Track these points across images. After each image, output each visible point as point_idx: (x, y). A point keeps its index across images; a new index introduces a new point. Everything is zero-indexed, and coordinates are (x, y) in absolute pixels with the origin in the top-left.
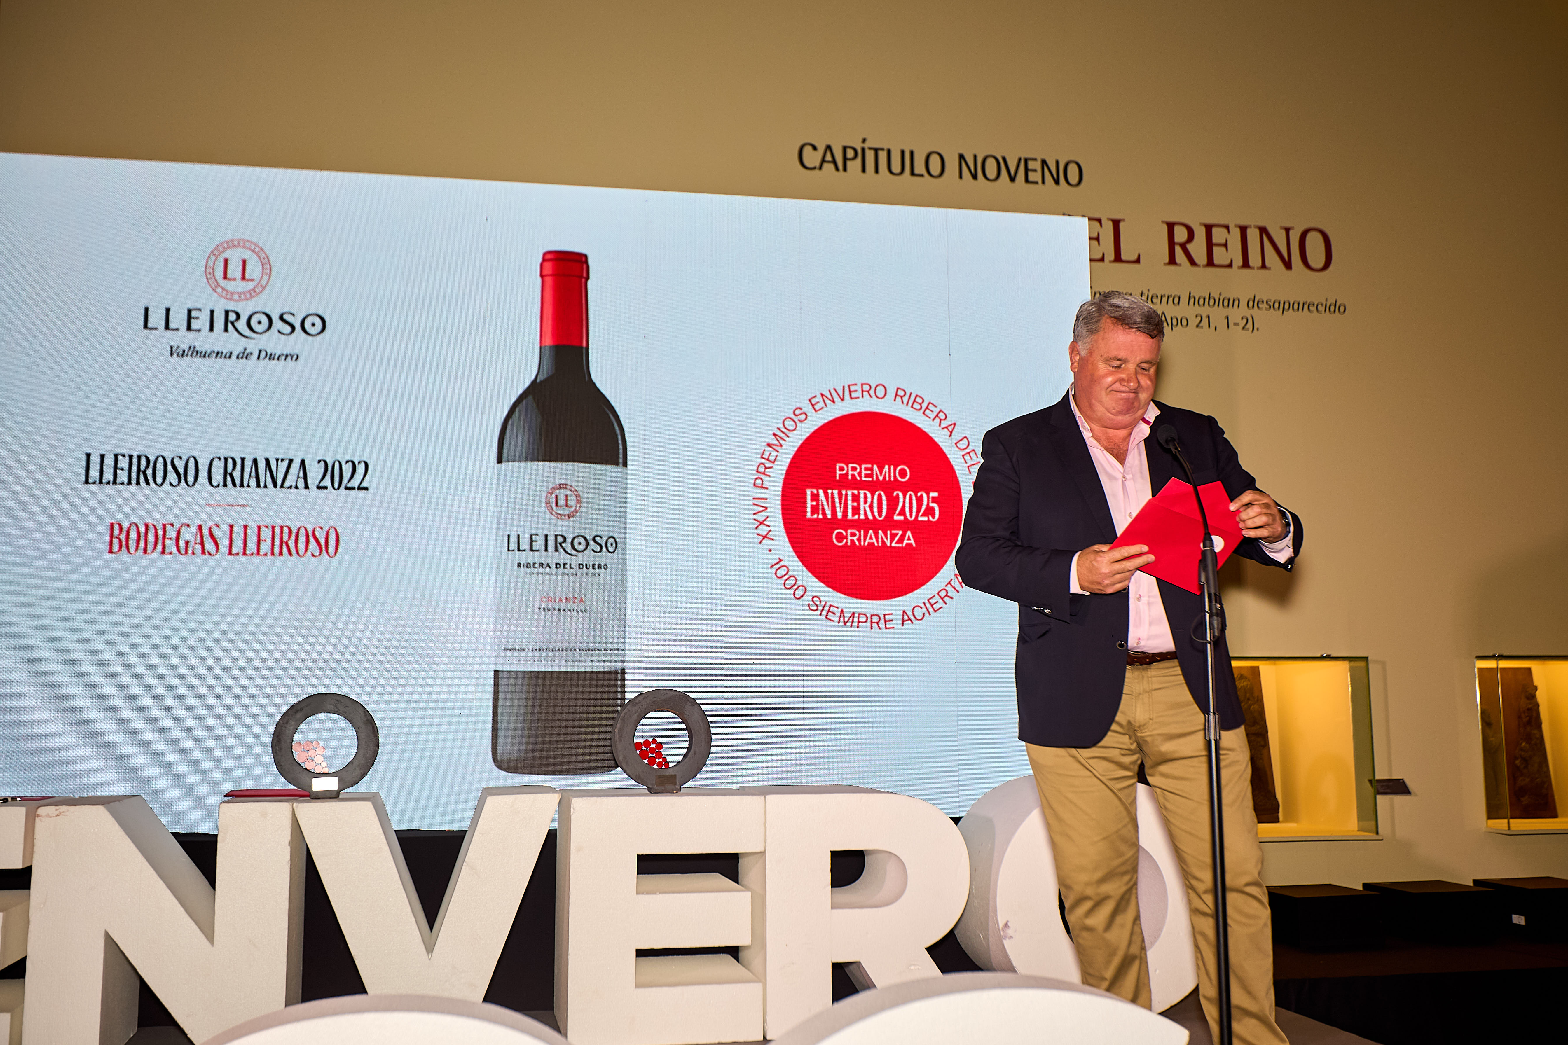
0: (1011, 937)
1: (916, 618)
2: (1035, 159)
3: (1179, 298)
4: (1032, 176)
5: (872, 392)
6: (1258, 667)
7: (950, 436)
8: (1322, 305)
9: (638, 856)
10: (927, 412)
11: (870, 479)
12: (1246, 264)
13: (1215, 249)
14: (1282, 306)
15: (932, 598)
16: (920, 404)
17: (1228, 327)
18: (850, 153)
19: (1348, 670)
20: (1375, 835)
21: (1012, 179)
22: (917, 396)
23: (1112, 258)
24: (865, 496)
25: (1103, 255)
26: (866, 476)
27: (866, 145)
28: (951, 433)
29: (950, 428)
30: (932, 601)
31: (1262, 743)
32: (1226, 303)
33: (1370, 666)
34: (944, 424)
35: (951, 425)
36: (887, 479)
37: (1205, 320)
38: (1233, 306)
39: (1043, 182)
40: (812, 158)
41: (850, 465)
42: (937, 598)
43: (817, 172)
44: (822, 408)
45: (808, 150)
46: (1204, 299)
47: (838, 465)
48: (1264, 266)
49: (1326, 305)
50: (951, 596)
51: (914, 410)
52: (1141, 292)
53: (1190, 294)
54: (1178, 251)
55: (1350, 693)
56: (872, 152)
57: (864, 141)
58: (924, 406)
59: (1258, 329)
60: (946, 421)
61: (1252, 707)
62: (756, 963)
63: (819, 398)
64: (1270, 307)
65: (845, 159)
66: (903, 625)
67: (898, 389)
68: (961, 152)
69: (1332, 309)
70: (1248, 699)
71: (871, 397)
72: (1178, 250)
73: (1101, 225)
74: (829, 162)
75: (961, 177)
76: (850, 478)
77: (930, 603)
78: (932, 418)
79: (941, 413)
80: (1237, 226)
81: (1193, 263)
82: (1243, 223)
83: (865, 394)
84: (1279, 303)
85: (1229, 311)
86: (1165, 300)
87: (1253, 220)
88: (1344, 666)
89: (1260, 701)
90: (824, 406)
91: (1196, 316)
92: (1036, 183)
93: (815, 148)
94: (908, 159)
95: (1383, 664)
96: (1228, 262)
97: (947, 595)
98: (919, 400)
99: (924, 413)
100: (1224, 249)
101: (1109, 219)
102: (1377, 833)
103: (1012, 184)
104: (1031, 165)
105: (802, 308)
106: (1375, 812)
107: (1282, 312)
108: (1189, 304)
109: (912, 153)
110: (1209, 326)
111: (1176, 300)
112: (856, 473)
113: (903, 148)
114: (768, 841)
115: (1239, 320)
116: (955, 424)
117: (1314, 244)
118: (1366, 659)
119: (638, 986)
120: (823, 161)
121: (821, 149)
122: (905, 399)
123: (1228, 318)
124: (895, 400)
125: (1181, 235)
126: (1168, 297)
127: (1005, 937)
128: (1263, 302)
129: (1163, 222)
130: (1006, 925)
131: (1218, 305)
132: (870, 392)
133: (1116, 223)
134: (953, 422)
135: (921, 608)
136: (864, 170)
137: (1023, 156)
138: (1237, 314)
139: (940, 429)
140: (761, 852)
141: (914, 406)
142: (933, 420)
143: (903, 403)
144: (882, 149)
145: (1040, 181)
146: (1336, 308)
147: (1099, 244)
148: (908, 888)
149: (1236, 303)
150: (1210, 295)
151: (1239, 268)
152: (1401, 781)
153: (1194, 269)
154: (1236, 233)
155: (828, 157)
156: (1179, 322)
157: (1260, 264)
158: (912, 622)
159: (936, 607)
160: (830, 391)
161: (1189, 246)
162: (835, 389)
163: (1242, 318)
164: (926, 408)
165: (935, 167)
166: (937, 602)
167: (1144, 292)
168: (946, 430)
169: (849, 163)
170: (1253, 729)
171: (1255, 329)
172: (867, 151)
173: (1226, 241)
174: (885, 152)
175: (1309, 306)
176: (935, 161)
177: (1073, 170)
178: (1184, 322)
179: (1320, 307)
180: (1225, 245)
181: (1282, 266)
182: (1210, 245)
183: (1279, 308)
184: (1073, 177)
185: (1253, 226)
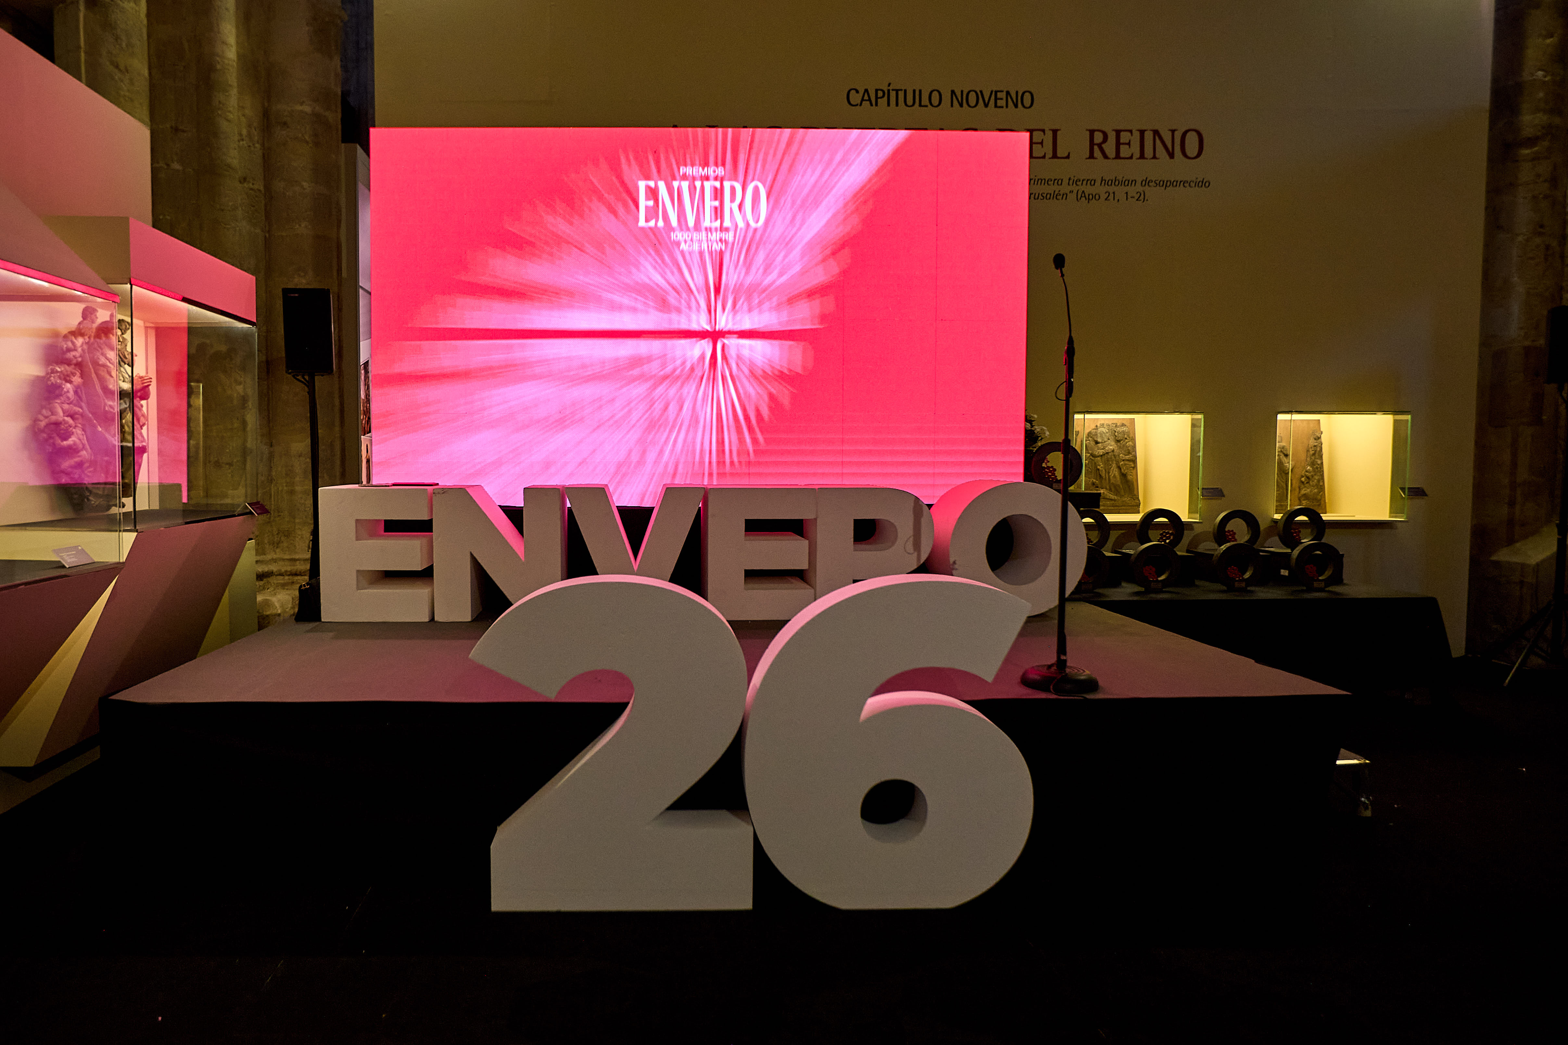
0: (957, 569)
2: (1002, 91)
3: (1095, 181)
4: (999, 103)
6: (1134, 418)
8: (1193, 182)
12: (1142, 156)
13: (1121, 146)
14: (1165, 184)
17: (1127, 199)
18: (880, 94)
19: (1190, 419)
20: (1197, 519)
21: (986, 105)
23: (1051, 155)
25: (1044, 154)
27: (891, 88)
31: (1133, 466)
32: (1127, 183)
37: (1112, 195)
38: (1131, 185)
39: (1007, 107)
40: (855, 98)
43: (857, 107)
45: (853, 92)
46: (1112, 181)
48: (1154, 157)
49: (1196, 182)
53: (1102, 177)
54: (1096, 149)
56: (894, 92)
57: (889, 85)
64: (1157, 185)
65: (877, 98)
68: (953, 89)
69: (1200, 184)
72: (1096, 147)
73: (1044, 134)
74: (866, 100)
75: (952, 106)
80: (1137, 130)
81: (1106, 157)
82: (1143, 128)
84: (1164, 182)
85: (1128, 189)
86: (1085, 182)
87: (1150, 126)
88: (1188, 416)
89: (1133, 440)
91: (1106, 193)
92: (1002, 107)
93: (857, 92)
94: (917, 95)
96: (1130, 155)
100: (1128, 146)
101: (1050, 130)
103: (986, 109)
104: (999, 95)
107: (1165, 188)
108: (1101, 184)
109: (920, 91)
110: (1114, 199)
113: (914, 88)
115: (1134, 195)
120: (863, 100)
121: (862, 92)
123: (1127, 193)
125: (1098, 137)
126: (1087, 180)
127: (953, 569)
128: (1152, 181)
129: (1087, 130)
131: (1121, 185)
133: (1055, 132)
136: (889, 105)
137: (995, 89)
138: (1132, 190)
140: (815, 520)
144: (901, 90)
145: (1004, 105)
146: (1203, 184)
147: (1042, 146)
148: (898, 541)
149: (1134, 182)
150: (1116, 178)
151: (1137, 159)
152: (1218, 487)
153: (1106, 160)
154: (1137, 135)
155: (866, 97)
156: (1094, 197)
157: (1152, 156)
161: (1103, 146)
163: (1137, 193)
165: (935, 101)
169: (879, 100)
170: (1127, 457)
171: (1146, 199)
172: (891, 91)
173: (1130, 141)
174: (903, 91)
175: (1184, 184)
176: (935, 95)
177: (1027, 97)
178: (1097, 197)
179: (1191, 183)
180: (1129, 144)
181: (1168, 157)
182: (1118, 144)
183: (1163, 185)
184: (1027, 102)
185: (1149, 129)
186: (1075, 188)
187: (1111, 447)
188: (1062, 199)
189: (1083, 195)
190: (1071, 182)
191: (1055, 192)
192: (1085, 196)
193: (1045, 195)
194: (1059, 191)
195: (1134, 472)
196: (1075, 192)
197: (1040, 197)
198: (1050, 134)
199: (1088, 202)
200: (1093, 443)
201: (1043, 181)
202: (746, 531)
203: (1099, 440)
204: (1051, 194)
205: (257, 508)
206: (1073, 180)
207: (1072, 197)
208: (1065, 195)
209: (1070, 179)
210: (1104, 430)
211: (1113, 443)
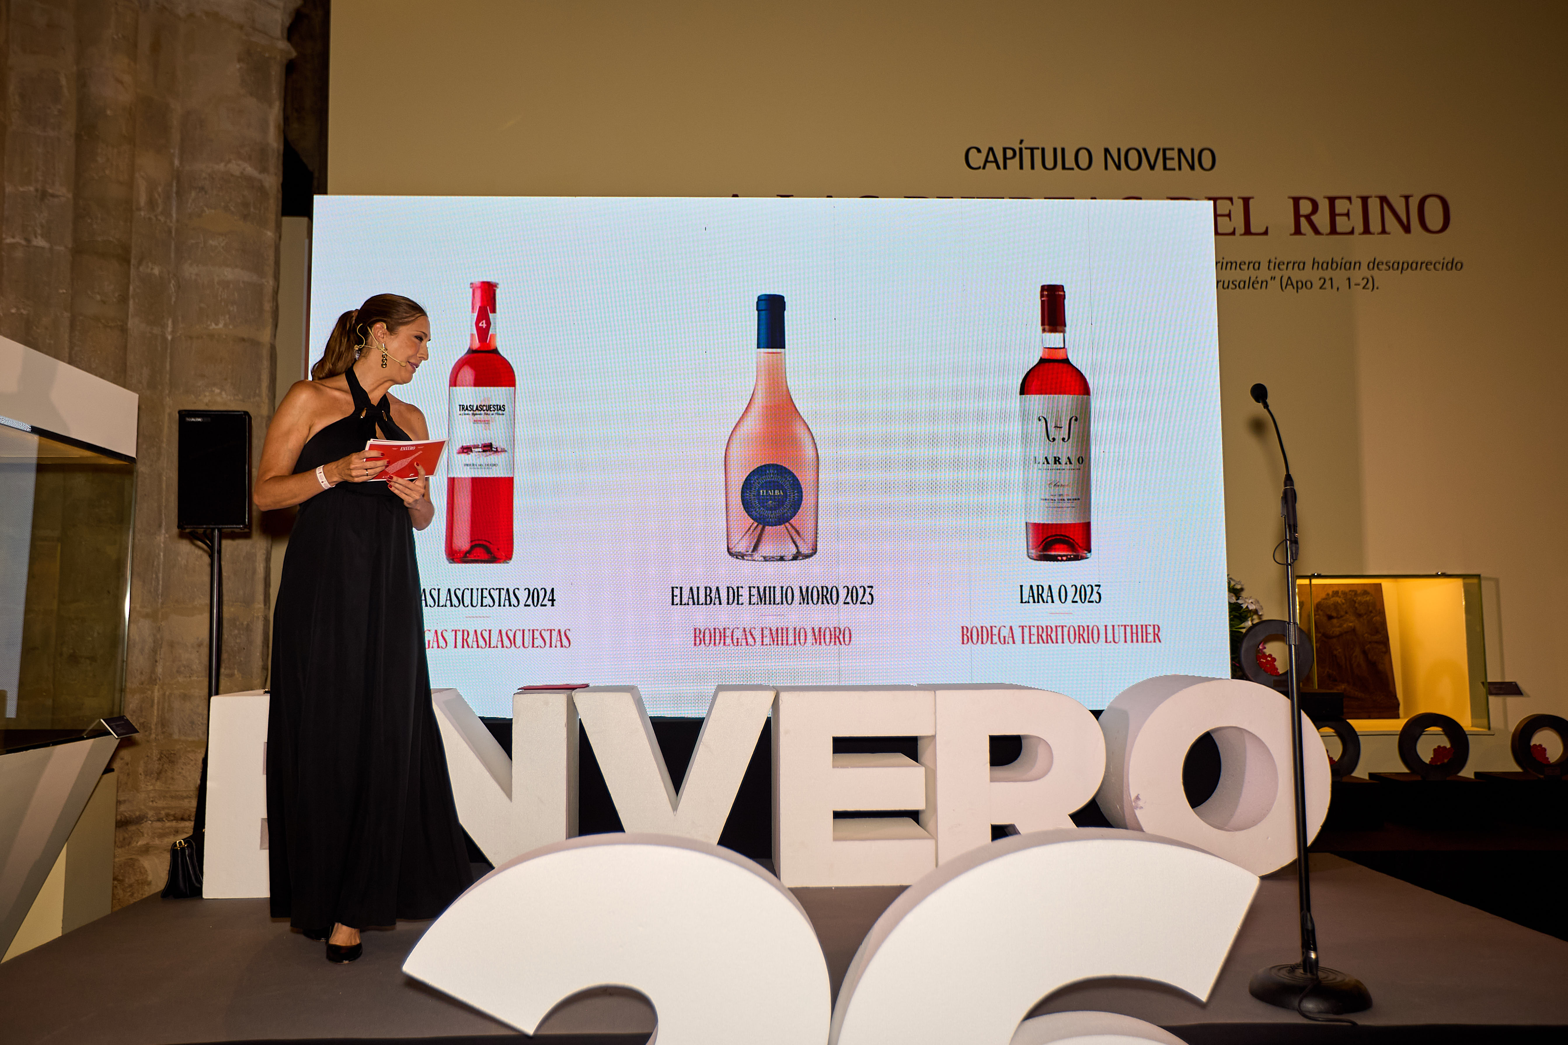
0: (1141, 808)
2: (1173, 149)
3: (1304, 263)
4: (1169, 164)
6: (1381, 584)
8: (1439, 263)
12: (1367, 230)
13: (1338, 218)
14: (1402, 266)
17: (1350, 287)
18: (1010, 153)
19: (1462, 586)
20: (1487, 730)
21: (1152, 167)
23: (1243, 231)
25: (1235, 229)
27: (1023, 146)
31: (1384, 650)
32: (1348, 266)
33: (1483, 582)
37: (1328, 283)
38: (1354, 268)
39: (1180, 168)
40: (977, 159)
43: (981, 171)
45: (973, 152)
48: (1384, 231)
49: (1443, 263)
52: (1269, 260)
53: (1314, 259)
54: (1304, 223)
55: (1464, 607)
56: (1029, 151)
57: (1021, 142)
59: (1377, 288)
61: (1374, 619)
62: (930, 825)
64: (1389, 267)
65: (1005, 158)
68: (1106, 147)
69: (1450, 266)
70: (1371, 612)
72: (1303, 221)
73: (1232, 203)
74: (991, 162)
75: (1106, 168)
80: (1359, 197)
81: (1316, 231)
82: (1365, 194)
84: (1399, 264)
85: (1351, 273)
86: (1291, 266)
87: (1374, 190)
88: (1459, 582)
89: (1382, 612)
91: (1320, 279)
92: (1174, 169)
93: (979, 151)
94: (1060, 155)
95: (1496, 581)
96: (1350, 229)
100: (1346, 218)
101: (1239, 198)
102: (1490, 729)
103: (1152, 172)
104: (1169, 154)
106: (1487, 710)
107: (1400, 272)
108: (1313, 268)
109: (1063, 150)
110: (1332, 287)
111: (1301, 265)
113: (1055, 146)
114: (938, 727)
115: (1359, 281)
117: (1433, 209)
118: (1478, 576)
119: (835, 839)
120: (986, 161)
121: (985, 151)
123: (1349, 279)
125: (1305, 207)
126: (1294, 263)
127: (1136, 808)
128: (1383, 263)
129: (1289, 198)
130: (1137, 798)
131: (1341, 268)
133: (1246, 201)
136: (1021, 167)
138: (1357, 275)
140: (933, 736)
144: (1038, 148)
145: (1177, 168)
146: (1453, 265)
147: (1230, 220)
148: (1053, 766)
149: (1358, 265)
151: (1360, 234)
152: (1513, 683)
153: (1318, 236)
154: (1358, 204)
155: (991, 158)
156: (1304, 285)
157: (1380, 230)
161: (1313, 218)
163: (1363, 279)
165: (1083, 162)
167: (1272, 260)
169: (1008, 161)
170: (1375, 638)
171: (1375, 287)
172: (1024, 151)
173: (1348, 211)
174: (1040, 151)
175: (1427, 265)
176: (1083, 156)
177: (1206, 156)
178: (1309, 285)
179: (1437, 265)
180: (1347, 215)
181: (1401, 230)
182: (1333, 215)
183: (1398, 268)
184: (1207, 162)
185: (1373, 196)
186: (1277, 273)
187: (1351, 624)
188: (1261, 287)
189: (1289, 282)
190: (1272, 265)
191: (1250, 278)
192: (1292, 284)
193: (1237, 284)
194: (1257, 278)
196: (1278, 279)
197: (1231, 285)
198: (1239, 204)
199: (1297, 291)
200: (1324, 619)
201: (1234, 265)
202: (833, 753)
203: (1334, 614)
204: (1245, 282)
205: (117, 726)
206: (1275, 263)
207: (1274, 285)
208: (1264, 283)
209: (1270, 262)
210: (1339, 600)
211: (1352, 618)
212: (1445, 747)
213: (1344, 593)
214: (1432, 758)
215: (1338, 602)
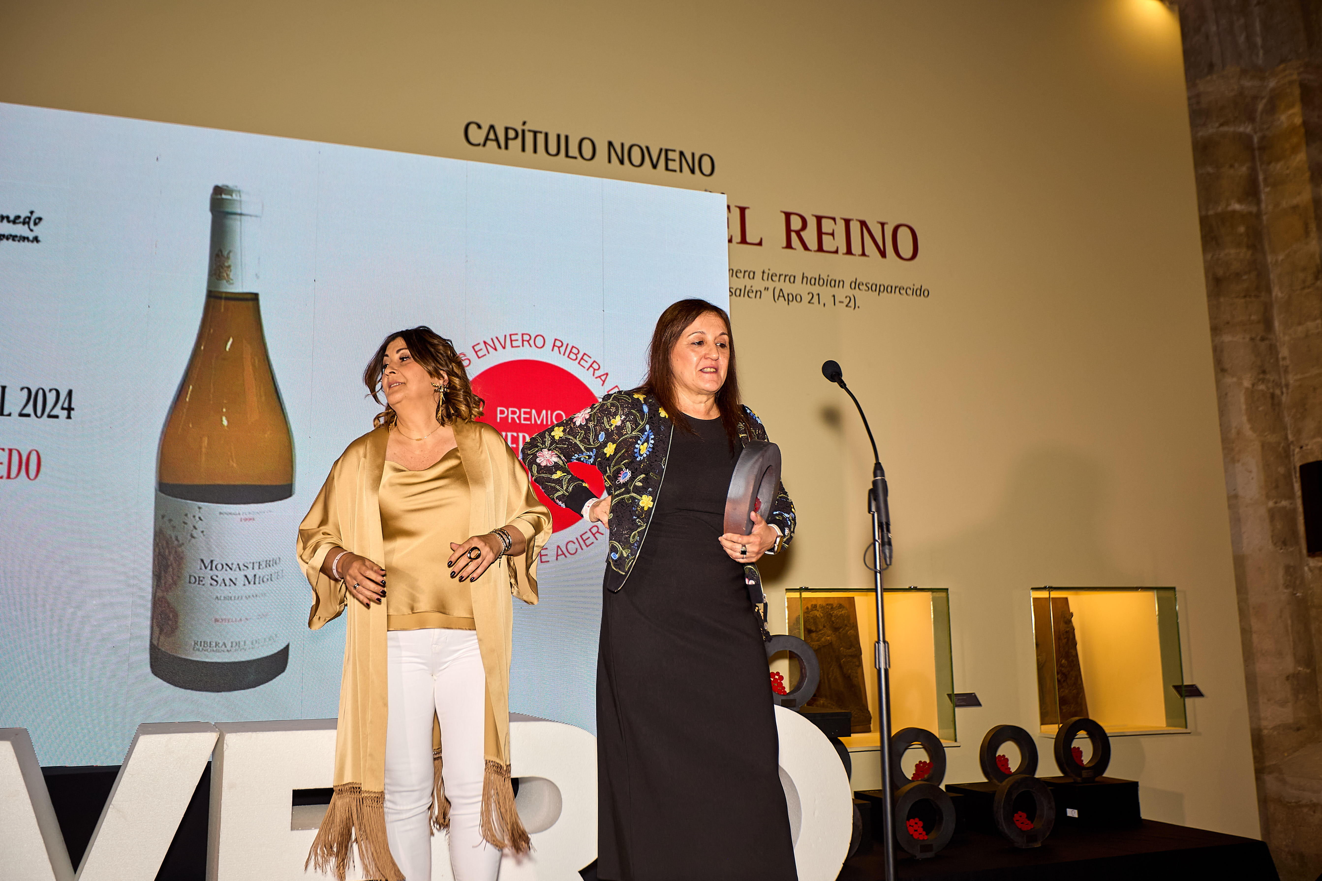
1: (569, 553)
2: (674, 151)
3: (794, 277)
4: (671, 165)
5: (532, 342)
6: (854, 597)
7: (603, 385)
8: (910, 289)
9: (294, 791)
10: (582, 362)
11: (529, 423)
12: (849, 252)
13: (824, 237)
14: (879, 289)
15: (584, 534)
16: (576, 355)
17: (835, 304)
18: (511, 134)
19: (931, 600)
20: (953, 741)
21: (655, 166)
22: (573, 347)
23: (739, 240)
24: (524, 437)
25: (732, 237)
26: (525, 419)
27: (526, 128)
28: (604, 382)
29: (603, 378)
30: (585, 537)
31: (857, 663)
32: (833, 284)
33: (951, 596)
34: (598, 373)
35: (604, 375)
36: (545, 423)
37: (816, 297)
38: (838, 286)
39: (681, 171)
40: (477, 135)
41: (510, 409)
42: (589, 534)
43: (481, 148)
44: (485, 355)
45: (473, 128)
46: (815, 279)
47: (499, 409)
48: (864, 254)
49: (913, 289)
50: (602, 532)
51: (570, 360)
52: (762, 271)
53: (803, 274)
54: (794, 237)
55: (932, 620)
56: (531, 134)
57: (524, 123)
58: (580, 356)
59: (859, 307)
60: (599, 371)
61: (849, 632)
63: (482, 346)
64: (869, 289)
65: (507, 139)
66: (557, 559)
67: (556, 340)
68: (610, 139)
69: (918, 293)
70: (846, 625)
71: (531, 346)
72: (793, 235)
74: (492, 140)
75: (610, 161)
76: (510, 421)
77: (582, 539)
78: (587, 367)
79: (595, 364)
80: (842, 218)
81: (806, 248)
82: (847, 216)
83: (525, 343)
84: (876, 286)
85: (835, 291)
86: (782, 278)
87: (855, 215)
88: (929, 595)
89: (856, 626)
90: (487, 353)
91: (809, 294)
92: (675, 171)
93: (479, 127)
94: (563, 142)
96: (834, 249)
97: (598, 532)
98: (575, 351)
99: (579, 363)
100: (831, 237)
101: (736, 206)
102: (956, 741)
103: (654, 171)
104: (671, 155)
105: (467, 261)
106: (954, 722)
107: (878, 293)
108: (802, 282)
109: (567, 137)
110: (819, 303)
111: (792, 279)
112: (515, 416)
113: (559, 132)
115: (843, 299)
116: (607, 374)
117: (904, 237)
118: (946, 590)
120: (487, 139)
121: (485, 129)
122: (562, 350)
123: (834, 296)
124: (553, 350)
125: (796, 223)
126: (785, 276)
128: (863, 284)
129: (782, 212)
131: (827, 285)
132: (530, 342)
133: (743, 210)
134: (606, 372)
135: (574, 543)
136: (523, 150)
137: (664, 147)
138: (842, 293)
139: (594, 378)
141: (570, 356)
142: (588, 369)
143: (560, 353)
144: (541, 132)
145: (678, 169)
146: (921, 292)
148: (562, 814)
149: (841, 283)
150: (820, 276)
151: (844, 254)
152: (973, 695)
153: (807, 252)
154: (841, 225)
155: (492, 136)
156: (795, 298)
157: (860, 252)
158: (566, 556)
159: (588, 542)
160: (492, 339)
161: (802, 233)
162: (497, 338)
163: (846, 297)
164: (581, 359)
165: (587, 152)
166: (589, 538)
167: (765, 271)
168: (599, 379)
169: (510, 142)
170: (849, 651)
171: (857, 307)
172: (527, 133)
173: (833, 230)
174: (543, 135)
175: (900, 289)
176: (587, 146)
177: (706, 162)
178: (799, 298)
179: (908, 290)
180: (832, 234)
181: (878, 255)
182: (820, 233)
183: (876, 290)
184: (707, 168)
185: (855, 219)
186: (770, 285)
187: (828, 638)
188: (756, 296)
189: (781, 294)
190: (766, 276)
191: (745, 287)
192: (784, 296)
193: (733, 291)
194: (751, 287)
195: (859, 671)
196: (771, 290)
198: (736, 213)
203: (815, 628)
204: (740, 290)
206: (768, 274)
207: (768, 295)
208: (758, 293)
209: (763, 272)
210: (818, 614)
211: (829, 632)
212: (925, 762)
213: (822, 607)
214: (914, 774)
215: (816, 616)
